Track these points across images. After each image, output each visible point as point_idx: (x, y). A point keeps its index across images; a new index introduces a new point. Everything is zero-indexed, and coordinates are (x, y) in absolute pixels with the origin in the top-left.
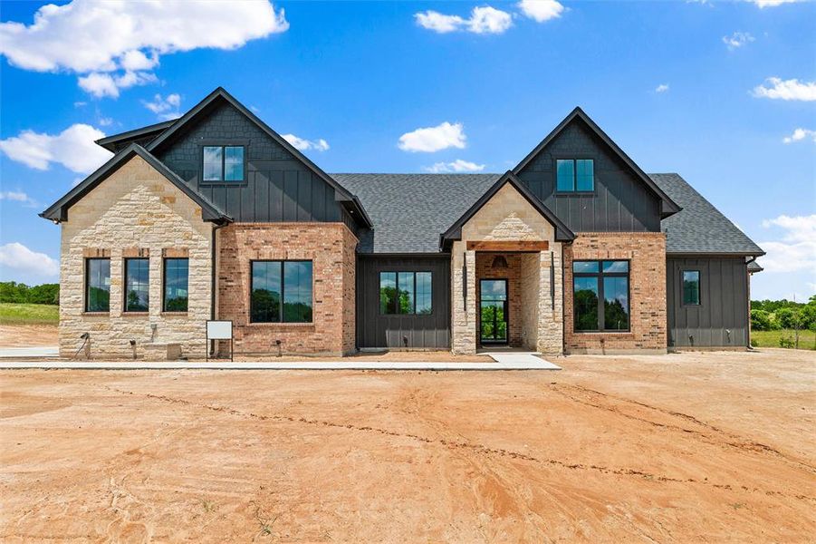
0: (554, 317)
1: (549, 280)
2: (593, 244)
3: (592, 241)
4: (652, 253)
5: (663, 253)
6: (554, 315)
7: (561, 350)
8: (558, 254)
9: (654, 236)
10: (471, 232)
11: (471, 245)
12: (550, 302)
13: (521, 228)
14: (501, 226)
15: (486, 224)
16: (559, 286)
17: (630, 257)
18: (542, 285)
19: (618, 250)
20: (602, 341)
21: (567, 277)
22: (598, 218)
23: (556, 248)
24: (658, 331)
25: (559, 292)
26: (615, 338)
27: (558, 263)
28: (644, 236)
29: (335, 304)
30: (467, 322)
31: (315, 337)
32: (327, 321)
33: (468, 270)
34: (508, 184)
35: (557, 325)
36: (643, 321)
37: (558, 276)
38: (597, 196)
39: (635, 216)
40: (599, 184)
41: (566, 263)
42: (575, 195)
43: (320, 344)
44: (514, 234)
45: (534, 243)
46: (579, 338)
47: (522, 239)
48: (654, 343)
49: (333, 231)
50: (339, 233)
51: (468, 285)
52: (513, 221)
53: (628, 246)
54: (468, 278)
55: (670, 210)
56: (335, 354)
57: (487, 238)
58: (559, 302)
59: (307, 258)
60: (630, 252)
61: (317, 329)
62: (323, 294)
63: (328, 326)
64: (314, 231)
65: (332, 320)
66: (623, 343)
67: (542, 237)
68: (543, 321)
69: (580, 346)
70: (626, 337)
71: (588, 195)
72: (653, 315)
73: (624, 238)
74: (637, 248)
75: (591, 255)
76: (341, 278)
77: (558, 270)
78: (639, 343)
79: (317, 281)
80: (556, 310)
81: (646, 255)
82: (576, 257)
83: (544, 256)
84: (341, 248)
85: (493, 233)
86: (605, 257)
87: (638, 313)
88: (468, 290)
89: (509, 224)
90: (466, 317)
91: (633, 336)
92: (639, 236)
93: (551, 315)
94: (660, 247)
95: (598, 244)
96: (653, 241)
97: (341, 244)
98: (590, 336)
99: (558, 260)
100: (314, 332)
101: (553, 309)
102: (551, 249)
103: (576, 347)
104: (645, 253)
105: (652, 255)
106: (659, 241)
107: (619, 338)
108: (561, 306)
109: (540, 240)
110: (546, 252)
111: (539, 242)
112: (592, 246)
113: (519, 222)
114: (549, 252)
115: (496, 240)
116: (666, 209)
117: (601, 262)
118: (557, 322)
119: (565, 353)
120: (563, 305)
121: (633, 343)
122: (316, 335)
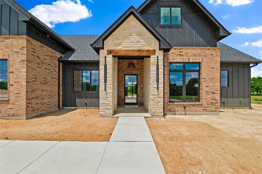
0: (158, 94)
1: (155, 73)
2: (181, 53)
3: (180, 52)
4: (213, 59)
5: (219, 59)
6: (158, 93)
7: (162, 114)
8: (161, 58)
9: (214, 49)
10: (109, 44)
11: (110, 52)
12: (156, 86)
13: (139, 42)
14: (127, 40)
15: (118, 39)
16: (161, 76)
17: (201, 61)
18: (151, 76)
19: (194, 57)
20: (185, 108)
21: (166, 72)
22: (183, 39)
23: (160, 54)
24: (215, 102)
25: (161, 80)
26: (192, 106)
27: (161, 63)
28: (209, 49)
29: (22, 87)
30: (107, 98)
31: (9, 107)
32: (16, 97)
33: (107, 67)
34: (132, 16)
35: (160, 99)
36: (207, 96)
37: (161, 71)
38: (182, 27)
39: (203, 39)
40: (184, 21)
41: (166, 64)
42: (171, 27)
43: (12, 112)
44: (135, 46)
45: (147, 51)
46: (172, 106)
47: (140, 49)
48: (213, 109)
49: (20, 41)
50: (24, 42)
51: (108, 76)
52: (135, 38)
53: (200, 55)
54: (107, 71)
55: (224, 35)
56: (21, 117)
57: (119, 48)
58: (161, 86)
59: (5, 58)
60: (201, 58)
61: (10, 102)
62: (14, 80)
63: (17, 101)
64: (8, 41)
65: (19, 97)
66: (196, 108)
67: (152, 48)
68: (152, 97)
69: (172, 110)
70: (198, 105)
71: (178, 27)
72: (213, 93)
73: (197, 51)
74: (204, 56)
75: (179, 59)
76: (25, 70)
77: (161, 67)
78: (205, 108)
79: (11, 72)
80: (160, 90)
81: (209, 60)
82: (171, 61)
83: (153, 59)
84: (25, 52)
85: (122, 45)
86: (187, 61)
87: (204, 92)
88: (108, 79)
89: (132, 40)
90: (106, 94)
91: (202, 105)
92: (206, 49)
93: (156, 93)
94: (217, 55)
95: (183, 53)
96: (213, 52)
97: (25, 49)
98: (178, 105)
99: (161, 61)
100: (9, 104)
101: (158, 90)
102: (157, 54)
103: (170, 110)
104: (209, 59)
105: (213, 60)
106: (217, 52)
107: (194, 105)
108: (162, 88)
109: (151, 49)
110: (154, 56)
111: (150, 50)
112: (180, 55)
113: (138, 38)
114: (156, 56)
115: (125, 49)
116: (222, 33)
117: (184, 63)
118: (160, 98)
119: (165, 115)
120: (164, 87)
121: (201, 109)
122: (10, 106)
